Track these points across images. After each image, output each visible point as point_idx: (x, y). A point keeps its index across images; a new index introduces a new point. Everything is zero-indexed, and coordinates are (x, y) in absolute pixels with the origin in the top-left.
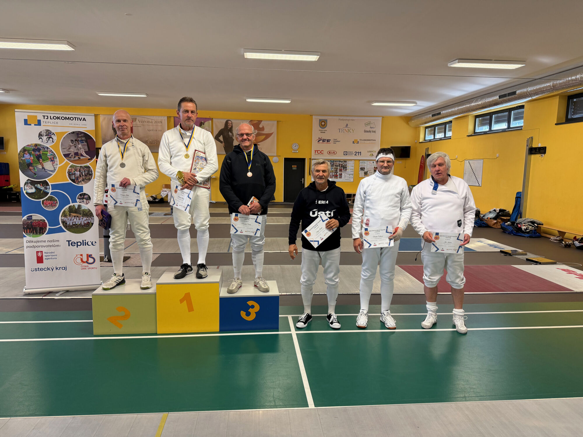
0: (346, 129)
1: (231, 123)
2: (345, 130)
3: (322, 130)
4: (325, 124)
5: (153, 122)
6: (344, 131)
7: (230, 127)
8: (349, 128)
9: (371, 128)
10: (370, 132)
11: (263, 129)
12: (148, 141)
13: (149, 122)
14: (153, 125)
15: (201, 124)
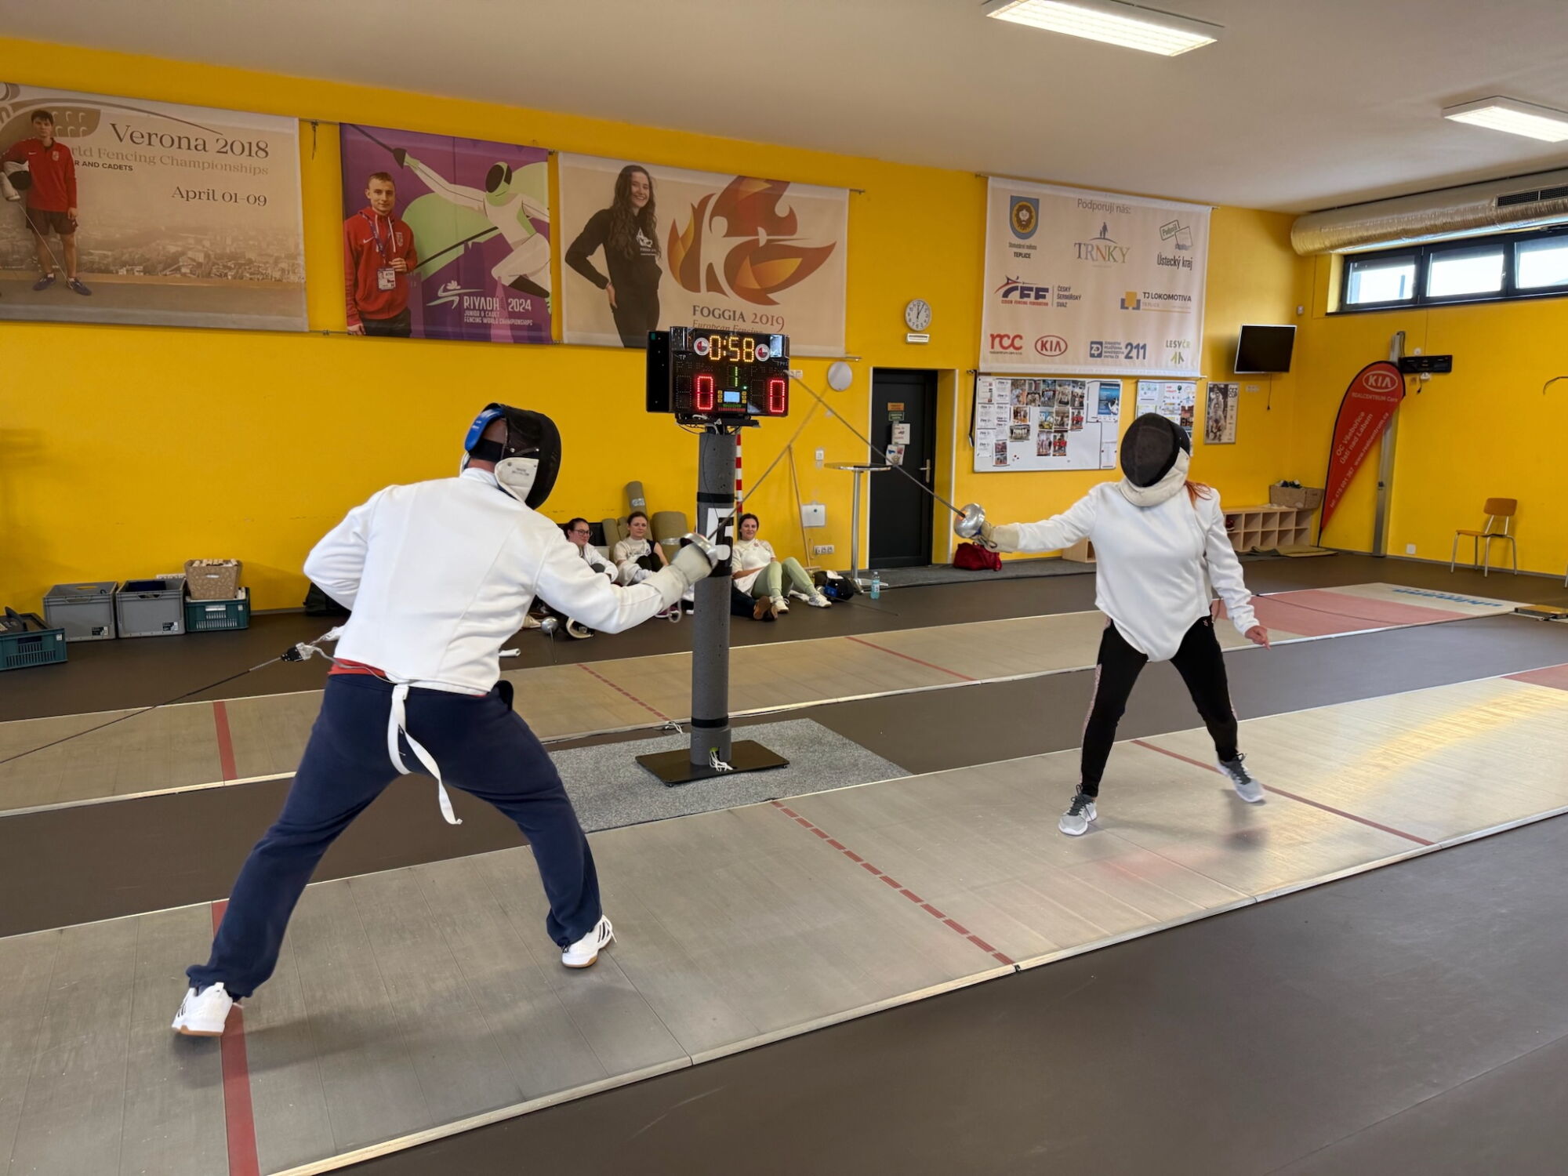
0: (1102, 243)
1: (647, 183)
2: (1098, 248)
3: (1019, 246)
4: (1031, 217)
5: (213, 146)
6: (1094, 253)
7: (642, 204)
8: (1108, 242)
9: (1179, 247)
10: (1175, 262)
11: (789, 224)
12: (182, 261)
13: (184, 142)
14: (212, 166)
15: (493, 179)
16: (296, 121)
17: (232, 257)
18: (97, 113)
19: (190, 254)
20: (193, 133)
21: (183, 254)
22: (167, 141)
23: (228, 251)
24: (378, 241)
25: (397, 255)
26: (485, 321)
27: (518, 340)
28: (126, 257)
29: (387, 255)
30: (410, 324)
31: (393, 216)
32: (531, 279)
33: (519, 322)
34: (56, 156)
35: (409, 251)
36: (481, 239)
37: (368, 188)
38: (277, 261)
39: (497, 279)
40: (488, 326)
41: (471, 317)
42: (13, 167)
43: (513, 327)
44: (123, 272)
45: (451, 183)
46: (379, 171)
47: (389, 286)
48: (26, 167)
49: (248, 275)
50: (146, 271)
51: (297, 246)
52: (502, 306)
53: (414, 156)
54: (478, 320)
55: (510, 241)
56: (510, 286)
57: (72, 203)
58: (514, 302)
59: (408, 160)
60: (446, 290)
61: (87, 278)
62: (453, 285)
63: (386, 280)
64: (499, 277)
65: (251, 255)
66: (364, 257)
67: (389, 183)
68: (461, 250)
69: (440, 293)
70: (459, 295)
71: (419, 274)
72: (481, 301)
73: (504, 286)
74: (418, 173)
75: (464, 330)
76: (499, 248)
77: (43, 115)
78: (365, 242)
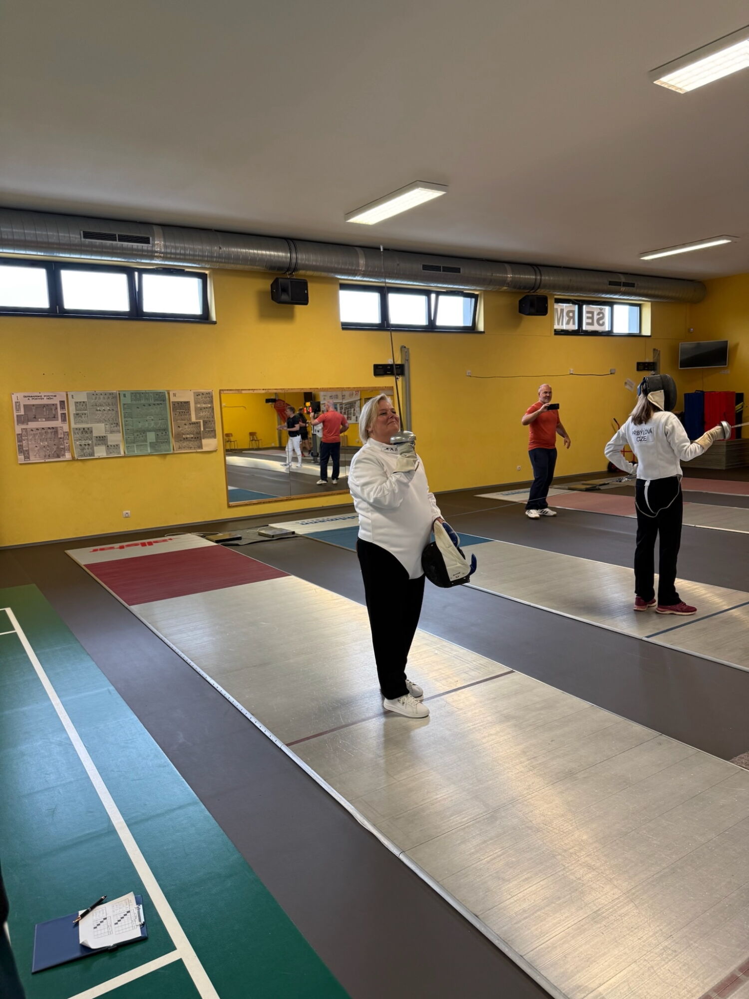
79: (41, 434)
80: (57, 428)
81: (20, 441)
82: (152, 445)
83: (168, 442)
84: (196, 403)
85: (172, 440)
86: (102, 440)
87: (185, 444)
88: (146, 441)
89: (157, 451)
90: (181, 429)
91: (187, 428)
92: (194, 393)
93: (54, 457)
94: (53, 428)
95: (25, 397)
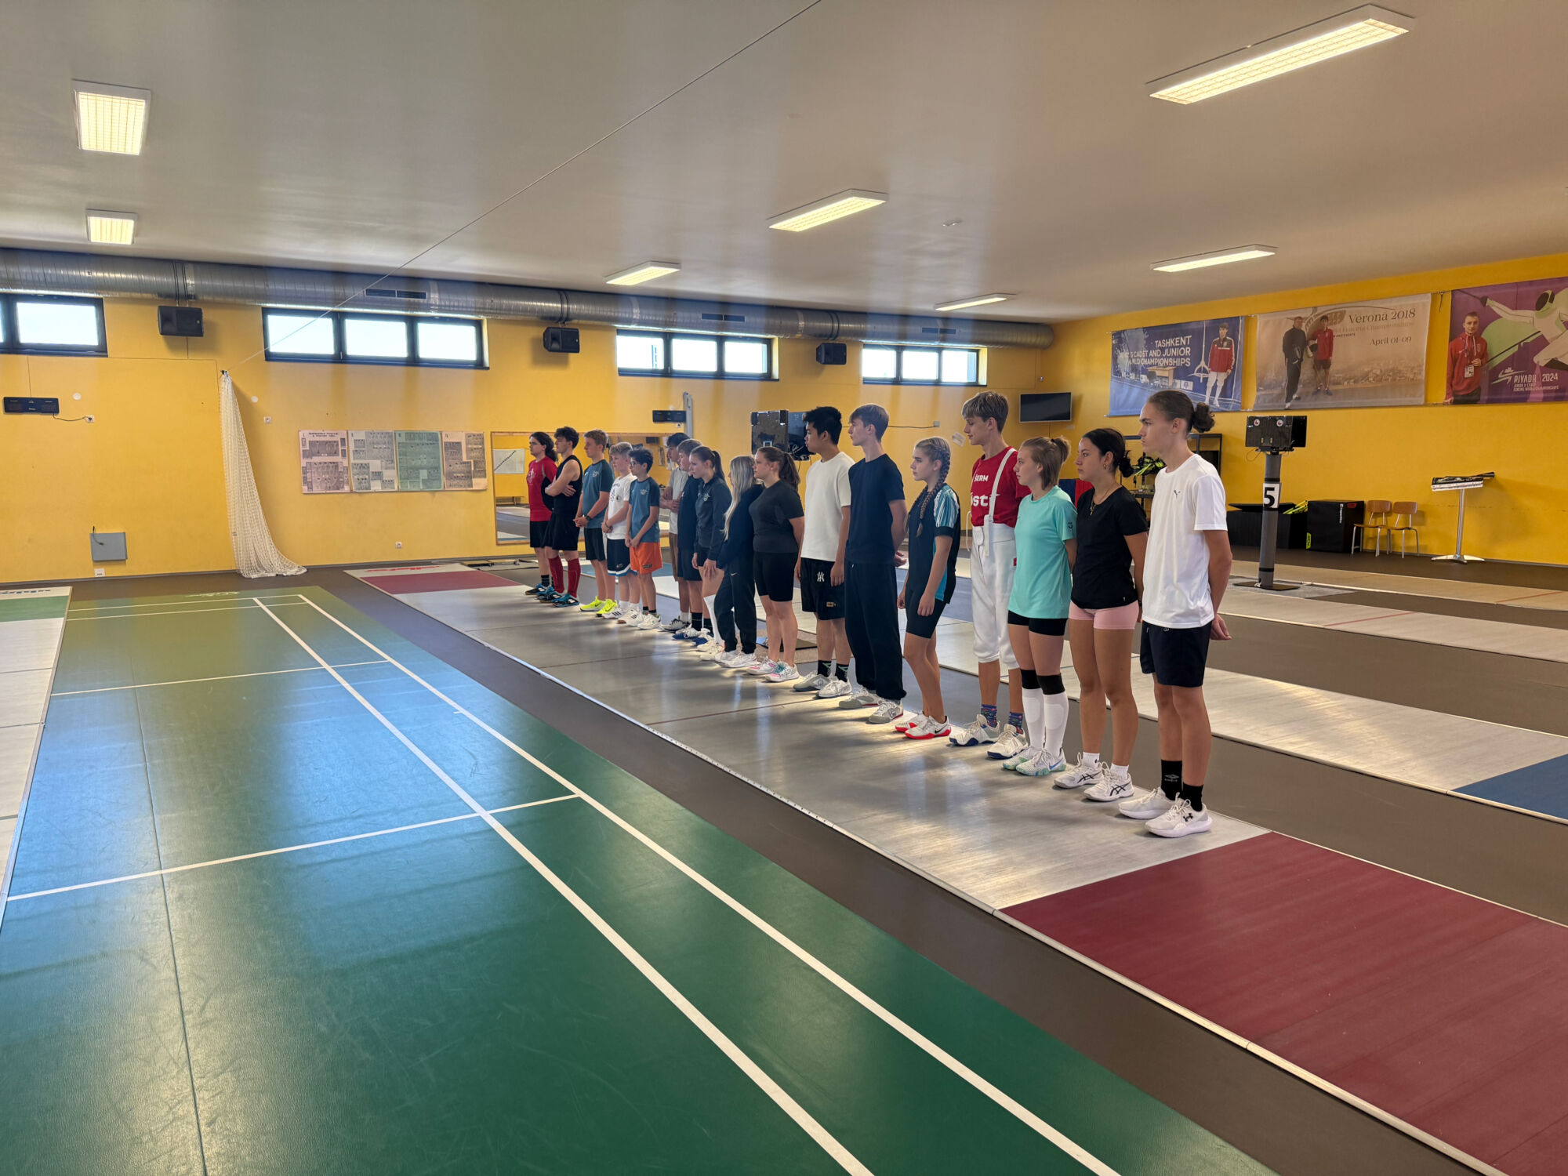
5: (1391, 317)
12: (1371, 375)
13: (1378, 317)
14: (1388, 326)
15: (1541, 302)
16: (1430, 295)
17: (1392, 370)
18: (1345, 311)
19: (1374, 371)
20: (1381, 312)
21: (1371, 371)
22: (1371, 318)
23: (1390, 367)
24: (1466, 351)
25: (1476, 357)
26: (1526, 389)
27: (1546, 400)
28: (1348, 376)
29: (1471, 357)
30: (1479, 395)
31: (1477, 335)
32: (1560, 360)
33: (1549, 388)
34: (1327, 335)
35: (1484, 355)
36: (1528, 341)
37: (1464, 322)
38: (1413, 368)
39: (1536, 362)
40: (1529, 392)
41: (1518, 388)
42: (1312, 343)
43: (1545, 392)
44: (1346, 383)
45: (1513, 309)
46: (1471, 311)
47: (1470, 375)
48: (1316, 342)
49: (1398, 378)
50: (1354, 382)
51: (1423, 360)
52: (1538, 379)
53: (1491, 299)
54: (1522, 389)
55: (1547, 338)
56: (1546, 366)
57: (1330, 354)
58: (1546, 376)
59: (1489, 302)
60: (1504, 373)
61: (1332, 388)
62: (1509, 370)
63: (1469, 372)
64: (1538, 362)
65: (1401, 368)
66: (1459, 361)
67: (1475, 317)
68: (1516, 349)
69: (1500, 376)
70: (1512, 375)
71: (1488, 367)
72: (1525, 378)
73: (1540, 367)
74: (1494, 309)
75: (1513, 396)
76: (1541, 343)
77: (1325, 318)
78: (1460, 352)
79: (323, 468)
80: (337, 462)
81: (305, 472)
82: (424, 481)
83: (439, 479)
84: (467, 444)
85: (443, 479)
86: (378, 475)
87: (455, 482)
88: (419, 478)
89: (428, 487)
90: (451, 468)
91: (459, 467)
92: (466, 434)
93: (334, 489)
94: (334, 463)
95: (310, 434)
